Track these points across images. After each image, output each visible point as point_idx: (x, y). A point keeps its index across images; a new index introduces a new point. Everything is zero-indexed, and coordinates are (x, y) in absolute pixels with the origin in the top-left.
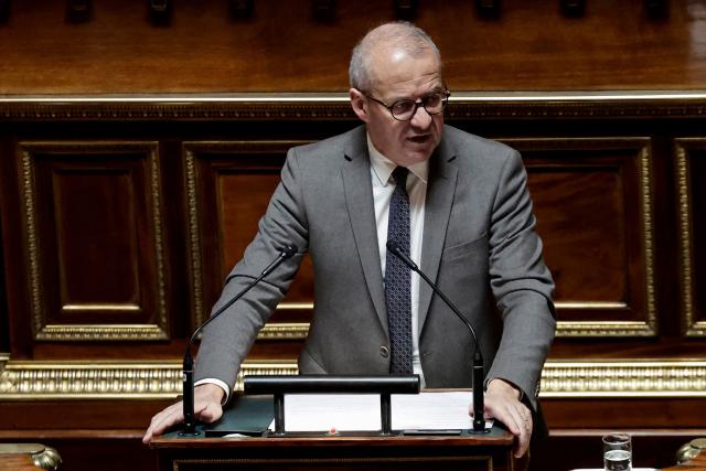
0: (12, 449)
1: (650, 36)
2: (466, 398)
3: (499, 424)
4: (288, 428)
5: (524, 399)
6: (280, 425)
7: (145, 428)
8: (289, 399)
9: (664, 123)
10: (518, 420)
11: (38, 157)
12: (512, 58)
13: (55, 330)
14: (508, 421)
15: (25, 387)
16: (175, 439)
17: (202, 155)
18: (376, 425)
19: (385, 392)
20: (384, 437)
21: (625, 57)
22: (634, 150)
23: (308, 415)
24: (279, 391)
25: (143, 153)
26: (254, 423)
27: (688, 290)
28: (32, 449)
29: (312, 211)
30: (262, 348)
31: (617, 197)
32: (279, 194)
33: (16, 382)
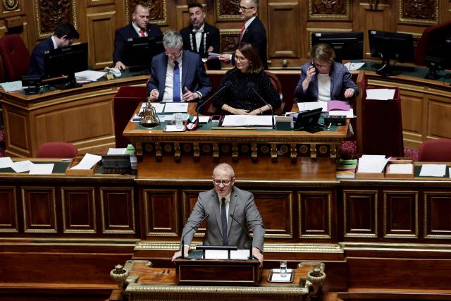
0: (140, 261)
1: (292, 167)
2: (248, 251)
3: (255, 258)
4: (206, 258)
5: (261, 252)
6: (204, 257)
7: (172, 257)
8: (206, 251)
9: (296, 188)
10: (260, 258)
11: (148, 193)
12: (260, 172)
13: (151, 234)
14: (257, 257)
15: (144, 247)
16: (180, 260)
17: (187, 193)
18: (227, 258)
19: (229, 250)
20: (229, 261)
21: (287, 172)
22: (288, 194)
23: (211, 255)
24: (204, 249)
25: (173, 193)
26: (198, 257)
27: (300, 227)
28: (146, 261)
29: (205, 207)
30: (195, 239)
31: (284, 205)
32: (197, 203)
33: (142, 246)
